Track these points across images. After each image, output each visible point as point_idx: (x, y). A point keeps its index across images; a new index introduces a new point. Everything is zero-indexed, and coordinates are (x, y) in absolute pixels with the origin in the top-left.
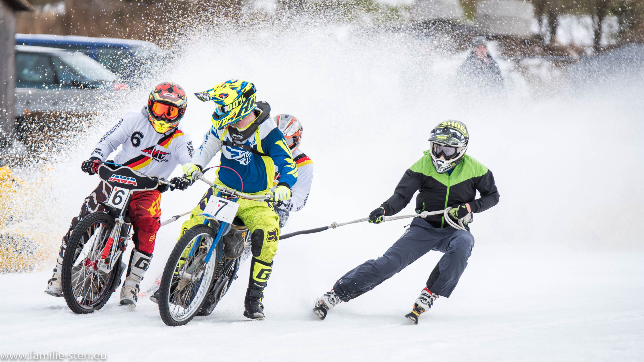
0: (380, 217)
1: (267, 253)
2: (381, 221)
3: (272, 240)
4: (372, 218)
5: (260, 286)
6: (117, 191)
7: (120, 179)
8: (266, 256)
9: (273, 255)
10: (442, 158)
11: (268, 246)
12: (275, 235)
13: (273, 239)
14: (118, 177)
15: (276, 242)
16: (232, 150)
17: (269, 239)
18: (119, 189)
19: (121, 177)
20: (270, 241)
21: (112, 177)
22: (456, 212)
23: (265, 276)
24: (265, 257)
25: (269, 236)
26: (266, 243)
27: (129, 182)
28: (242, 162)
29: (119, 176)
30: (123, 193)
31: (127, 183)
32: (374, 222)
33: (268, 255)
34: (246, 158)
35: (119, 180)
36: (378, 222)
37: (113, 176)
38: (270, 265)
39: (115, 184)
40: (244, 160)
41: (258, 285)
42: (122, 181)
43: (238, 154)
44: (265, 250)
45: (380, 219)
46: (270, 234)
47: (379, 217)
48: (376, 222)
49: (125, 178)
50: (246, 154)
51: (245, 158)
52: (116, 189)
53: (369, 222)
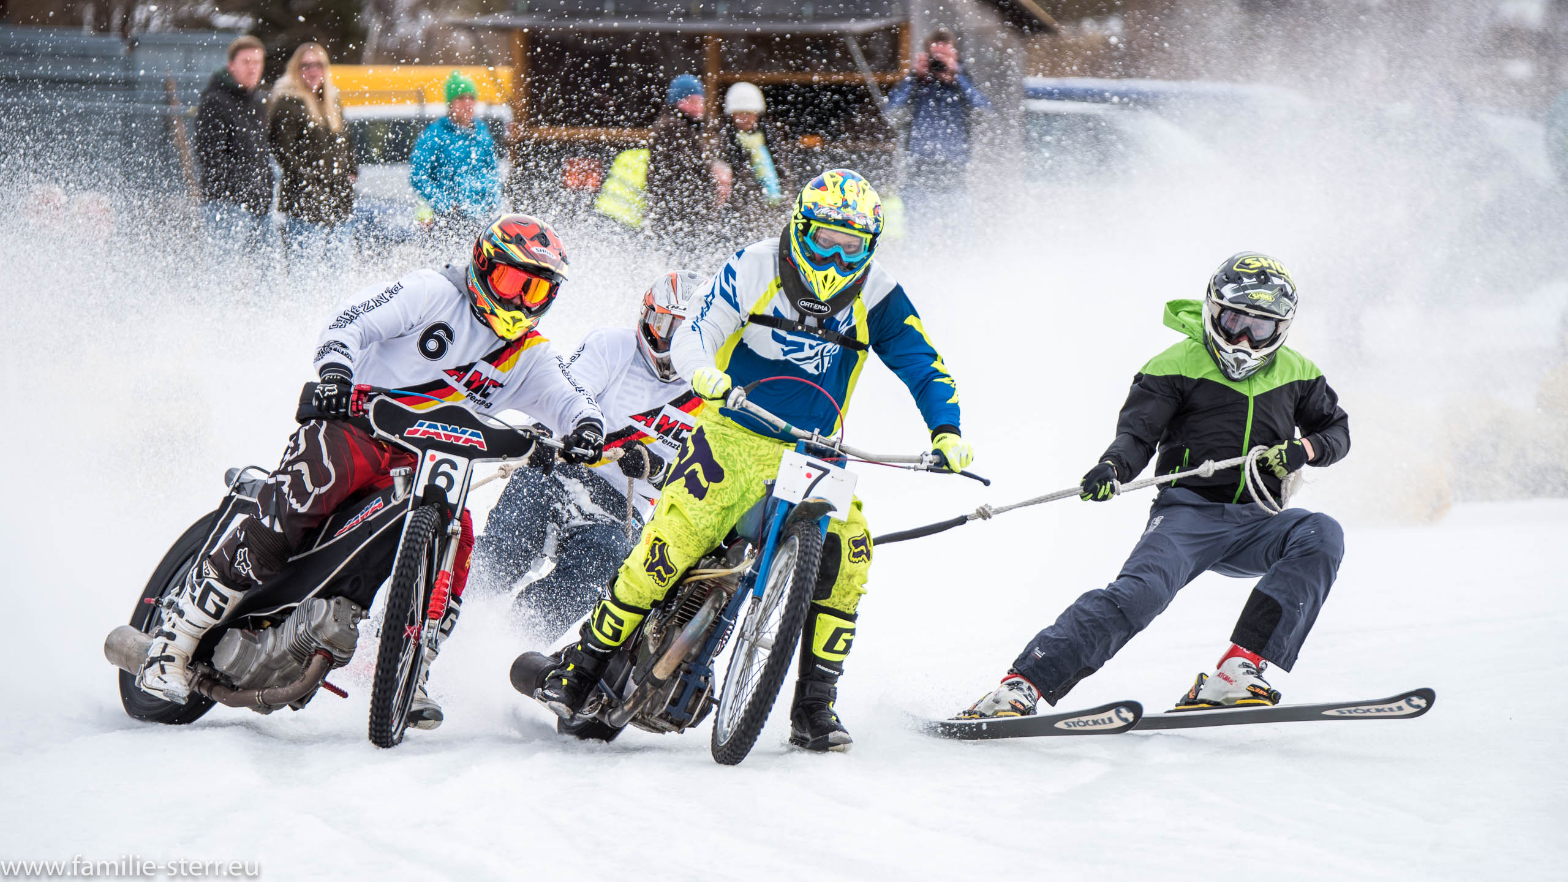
0: (1109, 484)
1: (847, 590)
2: (1110, 494)
3: (860, 559)
4: (1090, 488)
5: (833, 672)
6: (437, 459)
7: (442, 432)
8: (844, 596)
9: (860, 595)
10: (1245, 345)
11: (852, 573)
12: (866, 547)
13: (864, 556)
14: (436, 427)
15: (868, 563)
16: (790, 338)
17: (856, 555)
18: (440, 455)
19: (444, 429)
20: (856, 560)
21: (415, 427)
22: (1283, 452)
23: (844, 644)
24: (842, 599)
25: (853, 547)
26: (846, 565)
27: (467, 441)
28: (810, 368)
29: (439, 425)
30: (454, 466)
31: (460, 443)
32: (1095, 499)
33: (849, 593)
34: (822, 357)
35: (438, 435)
36: (1105, 498)
37: (421, 425)
38: (852, 618)
39: (428, 444)
40: (815, 364)
41: (826, 669)
42: (448, 437)
43: (800, 347)
44: (846, 582)
45: (1108, 490)
46: (857, 543)
47: (1105, 485)
48: (1099, 497)
49: (455, 430)
50: (825, 347)
51: (819, 357)
52: (433, 458)
53: (1082, 498)
